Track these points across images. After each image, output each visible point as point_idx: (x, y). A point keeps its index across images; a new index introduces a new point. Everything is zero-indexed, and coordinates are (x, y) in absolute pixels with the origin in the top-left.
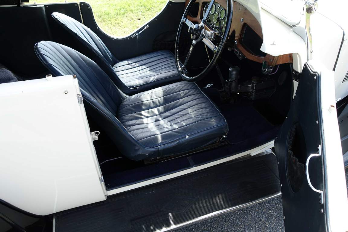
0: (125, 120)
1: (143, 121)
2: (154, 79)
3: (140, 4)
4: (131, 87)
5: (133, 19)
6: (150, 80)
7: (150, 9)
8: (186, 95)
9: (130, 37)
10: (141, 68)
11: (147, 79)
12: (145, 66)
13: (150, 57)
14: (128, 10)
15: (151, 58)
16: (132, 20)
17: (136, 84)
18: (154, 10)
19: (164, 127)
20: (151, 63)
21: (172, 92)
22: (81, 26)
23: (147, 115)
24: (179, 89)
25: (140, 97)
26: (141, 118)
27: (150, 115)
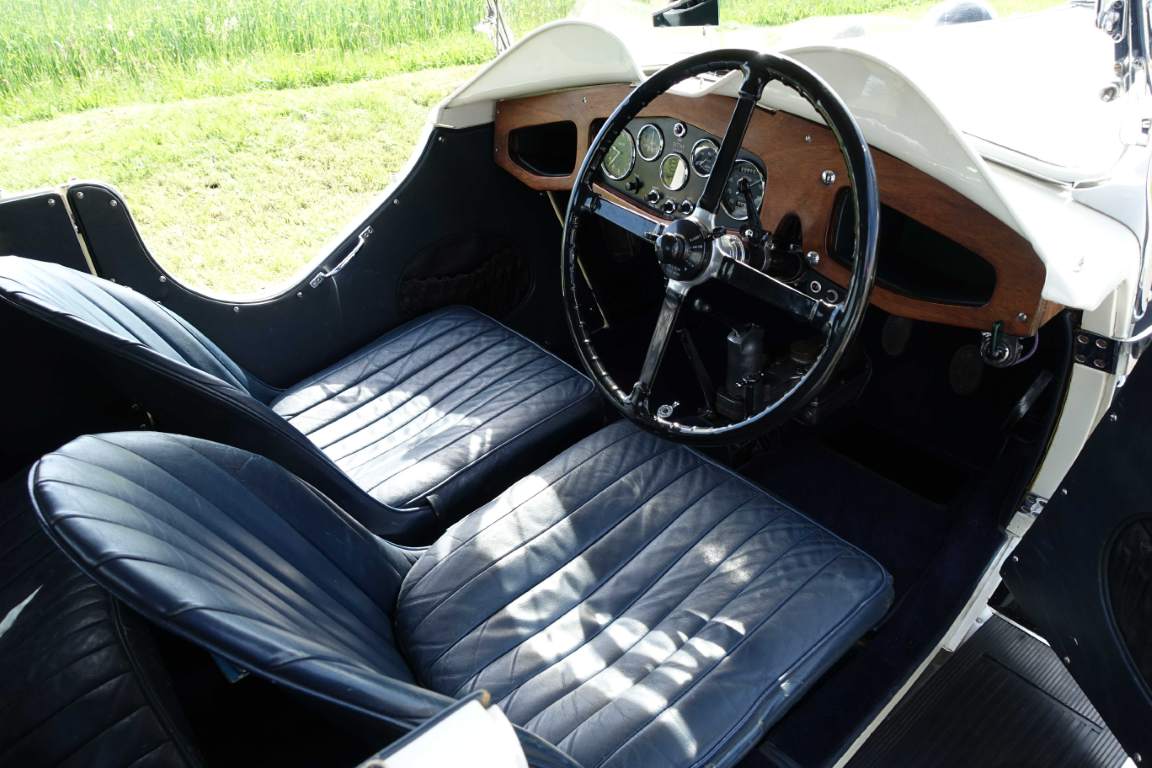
0: (458, 672)
1: (534, 656)
2: (483, 444)
3: (197, 132)
4: (402, 503)
5: (188, 189)
6: (468, 453)
7: (245, 143)
8: (653, 485)
9: (304, 286)
10: (390, 400)
11: (454, 452)
12: (405, 390)
13: (407, 349)
14: (160, 158)
15: (412, 351)
16: (185, 195)
17: (421, 483)
18: (259, 146)
19: (657, 665)
20: (423, 372)
21: (592, 489)
22: (91, 283)
23: (531, 616)
24: (613, 468)
25: (473, 544)
26: (520, 640)
27: (547, 610)
